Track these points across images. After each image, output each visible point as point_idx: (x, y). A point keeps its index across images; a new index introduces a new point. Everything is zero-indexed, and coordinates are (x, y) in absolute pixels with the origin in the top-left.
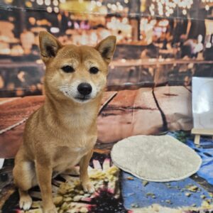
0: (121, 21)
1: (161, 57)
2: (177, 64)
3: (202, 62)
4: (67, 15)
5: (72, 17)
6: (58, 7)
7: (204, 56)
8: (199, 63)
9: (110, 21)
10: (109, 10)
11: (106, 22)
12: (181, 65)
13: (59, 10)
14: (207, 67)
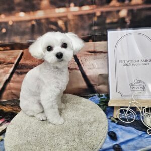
1: (72, 4)
2: (102, 12)
3: (140, 7)
12: (108, 13)
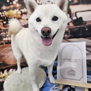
0: (27, 15)
3: (73, 27)
4: (7, 16)
5: (9, 17)
6: (4, 14)
7: (73, 24)
8: (71, 28)
9: (23, 16)
10: (21, 12)
11: (21, 17)
13: (5, 15)
14: (77, 29)
